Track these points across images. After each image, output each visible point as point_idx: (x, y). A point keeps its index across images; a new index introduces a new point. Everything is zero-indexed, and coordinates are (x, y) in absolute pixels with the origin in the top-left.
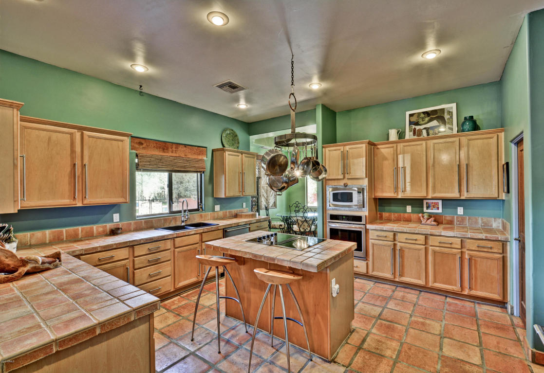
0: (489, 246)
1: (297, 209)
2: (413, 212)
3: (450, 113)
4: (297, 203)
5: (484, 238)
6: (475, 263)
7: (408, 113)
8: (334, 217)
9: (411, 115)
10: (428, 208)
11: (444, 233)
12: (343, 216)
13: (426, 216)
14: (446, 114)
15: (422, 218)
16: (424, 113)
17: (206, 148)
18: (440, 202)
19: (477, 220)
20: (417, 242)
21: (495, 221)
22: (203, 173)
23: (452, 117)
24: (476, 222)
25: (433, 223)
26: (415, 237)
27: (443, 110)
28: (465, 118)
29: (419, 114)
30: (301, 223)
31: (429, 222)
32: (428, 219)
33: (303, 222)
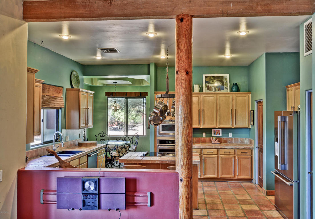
0: (246, 152)
1: (103, 138)
2: (206, 136)
3: (226, 79)
4: (102, 133)
5: (244, 148)
6: (240, 162)
7: (204, 76)
8: (162, 142)
9: (206, 77)
10: (214, 133)
11: (227, 147)
12: (168, 140)
13: (214, 139)
14: (224, 79)
15: (212, 140)
16: (213, 77)
17: (63, 87)
18: (221, 130)
19: (238, 139)
20: (213, 154)
21: (246, 140)
22: (61, 108)
23: (227, 82)
24: (238, 141)
25: (219, 142)
26: (212, 150)
27: (222, 77)
28: (234, 84)
29: (210, 77)
30: (120, 150)
31: (216, 142)
32: (216, 140)
33: (122, 148)
